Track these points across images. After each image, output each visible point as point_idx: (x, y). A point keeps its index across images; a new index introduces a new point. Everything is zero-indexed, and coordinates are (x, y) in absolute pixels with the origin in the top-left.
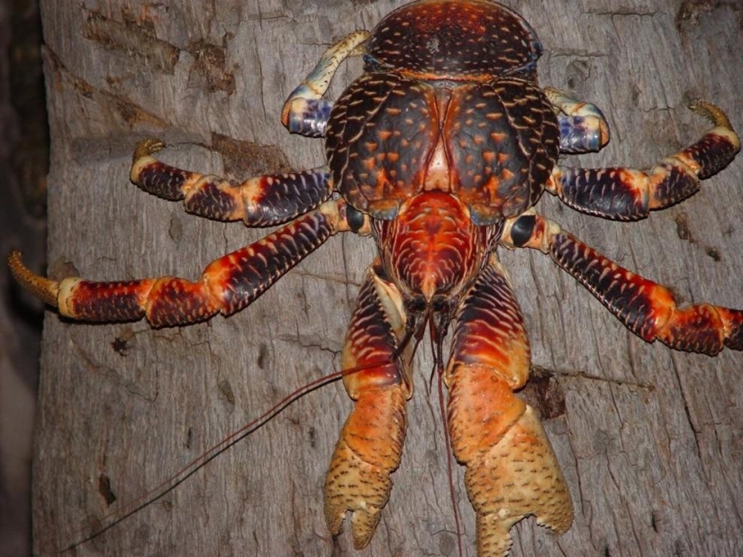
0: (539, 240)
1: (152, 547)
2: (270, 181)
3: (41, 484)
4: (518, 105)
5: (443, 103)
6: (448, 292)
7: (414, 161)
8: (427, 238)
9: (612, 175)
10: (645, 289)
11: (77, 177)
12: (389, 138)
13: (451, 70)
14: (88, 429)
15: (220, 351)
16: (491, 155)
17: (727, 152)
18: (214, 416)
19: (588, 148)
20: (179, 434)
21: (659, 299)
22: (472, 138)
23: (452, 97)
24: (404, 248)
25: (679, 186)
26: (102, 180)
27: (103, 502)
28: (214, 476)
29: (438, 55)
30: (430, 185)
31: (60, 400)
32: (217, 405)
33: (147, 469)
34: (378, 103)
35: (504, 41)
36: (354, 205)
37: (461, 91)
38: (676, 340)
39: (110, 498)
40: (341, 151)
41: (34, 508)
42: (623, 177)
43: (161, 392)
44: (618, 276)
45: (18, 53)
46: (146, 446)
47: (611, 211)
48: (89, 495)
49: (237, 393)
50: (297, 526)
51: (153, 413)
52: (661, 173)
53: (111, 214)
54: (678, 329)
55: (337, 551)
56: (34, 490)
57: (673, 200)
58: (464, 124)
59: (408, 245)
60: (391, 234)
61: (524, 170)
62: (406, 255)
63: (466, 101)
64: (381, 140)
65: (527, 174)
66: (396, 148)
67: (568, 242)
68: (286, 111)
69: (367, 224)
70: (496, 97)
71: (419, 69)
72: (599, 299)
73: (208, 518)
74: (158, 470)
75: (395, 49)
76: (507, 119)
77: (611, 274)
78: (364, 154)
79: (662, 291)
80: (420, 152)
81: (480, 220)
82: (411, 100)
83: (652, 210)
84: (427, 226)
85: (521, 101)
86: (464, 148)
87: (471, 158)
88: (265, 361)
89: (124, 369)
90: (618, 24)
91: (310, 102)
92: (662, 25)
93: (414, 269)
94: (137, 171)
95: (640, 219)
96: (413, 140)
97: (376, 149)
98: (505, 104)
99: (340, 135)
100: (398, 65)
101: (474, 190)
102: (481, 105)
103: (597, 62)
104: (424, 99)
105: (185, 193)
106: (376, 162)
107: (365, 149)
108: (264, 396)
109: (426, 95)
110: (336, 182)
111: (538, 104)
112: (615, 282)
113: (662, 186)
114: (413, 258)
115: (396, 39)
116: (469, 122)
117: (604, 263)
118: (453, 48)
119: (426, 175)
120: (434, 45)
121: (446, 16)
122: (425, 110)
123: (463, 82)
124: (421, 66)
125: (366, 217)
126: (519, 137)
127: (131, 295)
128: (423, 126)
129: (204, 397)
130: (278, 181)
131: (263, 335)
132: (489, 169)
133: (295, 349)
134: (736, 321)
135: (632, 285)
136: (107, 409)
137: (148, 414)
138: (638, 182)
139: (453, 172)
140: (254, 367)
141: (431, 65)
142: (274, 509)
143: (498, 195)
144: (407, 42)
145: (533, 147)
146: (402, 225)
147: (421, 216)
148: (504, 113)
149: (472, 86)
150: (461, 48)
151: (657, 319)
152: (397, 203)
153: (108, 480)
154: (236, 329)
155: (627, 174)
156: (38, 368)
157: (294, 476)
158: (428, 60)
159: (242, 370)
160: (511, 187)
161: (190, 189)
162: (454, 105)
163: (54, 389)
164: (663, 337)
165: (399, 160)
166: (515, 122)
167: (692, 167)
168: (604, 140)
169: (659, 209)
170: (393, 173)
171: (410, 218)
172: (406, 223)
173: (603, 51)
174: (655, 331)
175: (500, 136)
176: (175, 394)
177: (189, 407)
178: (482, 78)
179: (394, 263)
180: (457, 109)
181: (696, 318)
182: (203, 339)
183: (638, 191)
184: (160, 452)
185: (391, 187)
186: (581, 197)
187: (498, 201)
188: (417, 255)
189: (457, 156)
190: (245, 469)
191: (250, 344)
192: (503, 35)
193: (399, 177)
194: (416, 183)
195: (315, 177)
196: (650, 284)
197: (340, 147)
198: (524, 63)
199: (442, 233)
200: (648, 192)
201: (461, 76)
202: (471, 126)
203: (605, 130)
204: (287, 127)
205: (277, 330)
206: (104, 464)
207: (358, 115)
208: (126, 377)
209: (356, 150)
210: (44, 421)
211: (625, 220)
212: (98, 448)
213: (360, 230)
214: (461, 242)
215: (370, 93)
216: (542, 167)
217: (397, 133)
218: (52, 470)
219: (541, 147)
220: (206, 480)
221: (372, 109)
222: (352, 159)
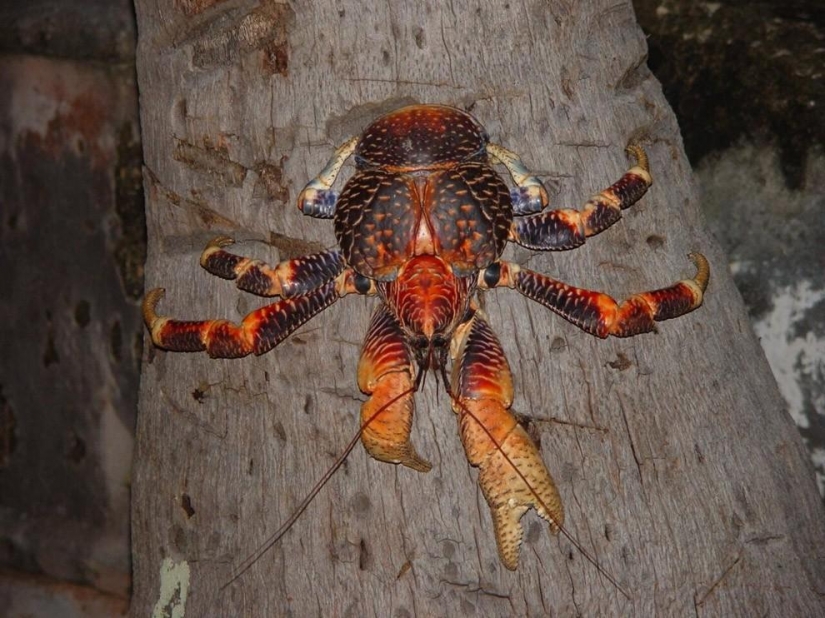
0: (506, 280)
1: (222, 550)
2: (297, 263)
3: (138, 501)
4: (478, 182)
5: (421, 188)
6: (443, 331)
7: (404, 234)
8: (422, 292)
9: (553, 217)
10: (593, 300)
11: (167, 266)
12: (383, 220)
13: (422, 163)
14: (173, 458)
15: (275, 401)
16: (463, 223)
17: (641, 186)
18: (271, 450)
19: (534, 210)
20: (243, 464)
21: (604, 304)
22: (446, 211)
23: (427, 182)
24: (406, 301)
25: (605, 216)
26: (186, 268)
27: (185, 515)
28: (270, 496)
29: (412, 152)
30: (419, 251)
31: (153, 437)
32: (273, 442)
33: (219, 490)
34: (371, 194)
35: (461, 135)
36: (363, 273)
37: (433, 177)
38: (624, 331)
39: (191, 512)
40: (347, 233)
41: (133, 518)
42: (561, 217)
43: (230, 431)
44: (570, 294)
45: (123, 173)
46: (218, 473)
47: (558, 244)
48: (174, 509)
49: (288, 433)
50: (334, 534)
51: (223, 447)
52: (591, 208)
53: (192, 294)
54: (624, 323)
55: (364, 555)
56: (132, 505)
57: (602, 227)
58: (439, 202)
59: (408, 299)
60: (393, 292)
61: (489, 231)
62: (407, 307)
63: (438, 184)
64: (377, 222)
65: (491, 234)
66: (390, 226)
67: (528, 276)
68: (301, 198)
69: (373, 287)
70: (460, 179)
71: (399, 164)
72: (560, 315)
73: (265, 528)
74: (227, 491)
75: (379, 150)
76: (471, 194)
77: (565, 293)
78: (366, 233)
79: (606, 298)
80: (408, 227)
81: (461, 273)
82: (397, 188)
83: (588, 237)
84: (421, 283)
85: (479, 179)
86: (442, 220)
87: (448, 227)
88: (310, 408)
89: (202, 413)
90: (582, 154)
91: (319, 191)
92: (614, 154)
93: (415, 317)
94: (205, 257)
95: (581, 245)
96: (403, 218)
97: (375, 229)
98: (468, 183)
99: (346, 221)
100: (383, 163)
101: (453, 251)
102: (450, 186)
103: (565, 181)
104: (407, 186)
105: (237, 273)
106: (375, 239)
107: (367, 230)
108: (309, 435)
109: (408, 183)
110: (346, 257)
111: (492, 180)
112: (569, 299)
113: (591, 218)
114: (414, 308)
115: (379, 143)
116: (443, 200)
117: (558, 286)
118: (424, 146)
119: (415, 243)
120: (408, 145)
121: (414, 121)
122: (408, 195)
123: (433, 170)
124: (401, 162)
125: (372, 282)
126: (482, 207)
127: (197, 332)
128: (408, 207)
129: (263, 435)
130: (304, 262)
131: (309, 388)
132: (462, 234)
133: (333, 399)
134: (658, 301)
135: (582, 299)
136: (189, 444)
137: (220, 448)
138: (573, 219)
139: (436, 240)
140: (301, 412)
141: (408, 159)
142: (316, 522)
143: (472, 252)
144: (388, 145)
145: (493, 213)
146: (401, 284)
147: (416, 275)
148: (468, 189)
149: (441, 172)
150: (429, 145)
151: (606, 319)
152: (395, 268)
153: (189, 498)
154: (288, 383)
155: (563, 214)
156: (136, 413)
157: (332, 497)
158: (405, 156)
159: (292, 414)
160: (481, 245)
161: (240, 270)
162: (430, 188)
163: (148, 428)
164: (615, 332)
165: (393, 235)
166: (479, 196)
167: (614, 201)
168: (545, 202)
169: (592, 235)
170: (390, 245)
171: (407, 278)
172: (404, 283)
173: (571, 173)
174: (606, 329)
175: (468, 207)
176: (241, 432)
177: (251, 442)
178: (447, 165)
179: (399, 313)
180: (433, 191)
181: (632, 310)
182: (262, 391)
183: (575, 225)
184: (229, 477)
185: (389, 256)
186: (534, 239)
187: (473, 257)
188: (416, 306)
189: (437, 227)
190: (294, 491)
191: (299, 395)
192: (459, 131)
193: (395, 247)
194: (408, 250)
195: (331, 255)
196: (595, 294)
197: (347, 230)
198: (478, 150)
199: (433, 287)
200: (582, 224)
201: (432, 166)
202: (445, 202)
203: (545, 195)
204: (302, 210)
205: (319, 384)
206: (186, 485)
207: (357, 205)
208: (203, 419)
209: (359, 232)
210: (140, 453)
211: (570, 249)
212: (181, 473)
213: (368, 292)
214: (449, 292)
215: (365, 187)
216: (502, 227)
217: (389, 214)
218: (146, 490)
219: (499, 212)
220: (264, 500)
221: (367, 199)
222: (356, 239)
